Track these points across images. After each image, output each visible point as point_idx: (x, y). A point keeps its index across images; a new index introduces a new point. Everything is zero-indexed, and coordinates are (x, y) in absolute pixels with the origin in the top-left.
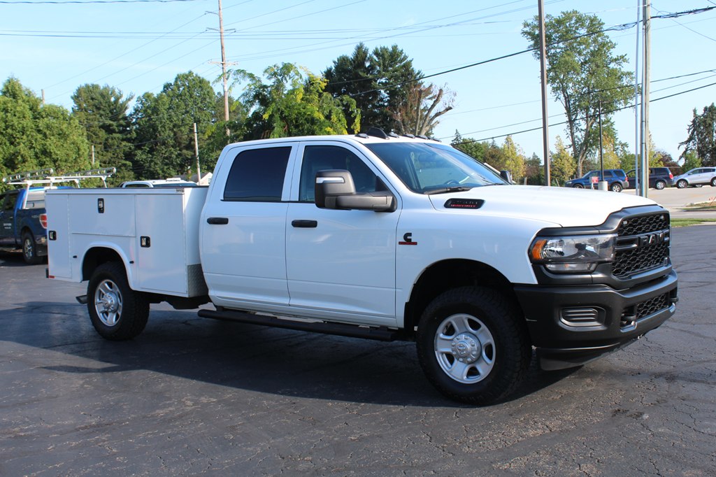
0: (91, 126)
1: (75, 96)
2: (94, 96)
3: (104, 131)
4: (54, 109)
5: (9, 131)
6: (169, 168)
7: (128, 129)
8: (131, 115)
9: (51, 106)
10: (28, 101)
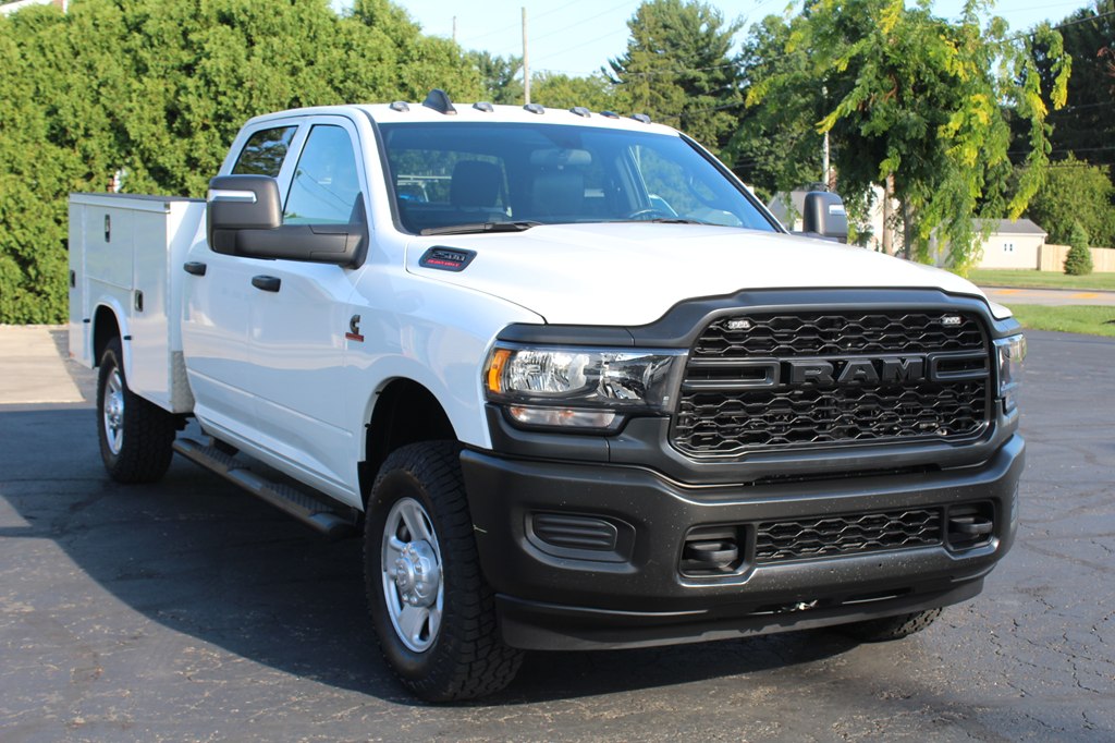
0: (657, 80)
1: (635, 21)
2: (669, 22)
3: (682, 90)
4: (435, 43)
5: (349, 84)
6: (802, 168)
7: (729, 86)
8: (737, 60)
9: (432, 39)
10: (395, 30)
